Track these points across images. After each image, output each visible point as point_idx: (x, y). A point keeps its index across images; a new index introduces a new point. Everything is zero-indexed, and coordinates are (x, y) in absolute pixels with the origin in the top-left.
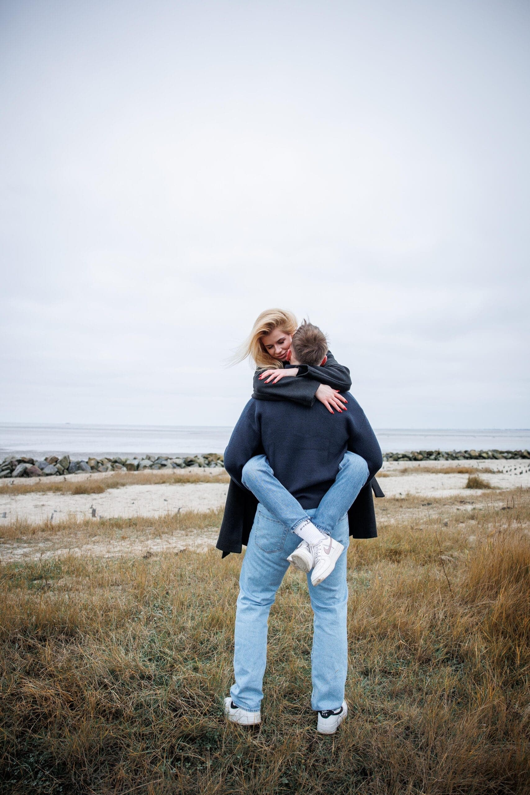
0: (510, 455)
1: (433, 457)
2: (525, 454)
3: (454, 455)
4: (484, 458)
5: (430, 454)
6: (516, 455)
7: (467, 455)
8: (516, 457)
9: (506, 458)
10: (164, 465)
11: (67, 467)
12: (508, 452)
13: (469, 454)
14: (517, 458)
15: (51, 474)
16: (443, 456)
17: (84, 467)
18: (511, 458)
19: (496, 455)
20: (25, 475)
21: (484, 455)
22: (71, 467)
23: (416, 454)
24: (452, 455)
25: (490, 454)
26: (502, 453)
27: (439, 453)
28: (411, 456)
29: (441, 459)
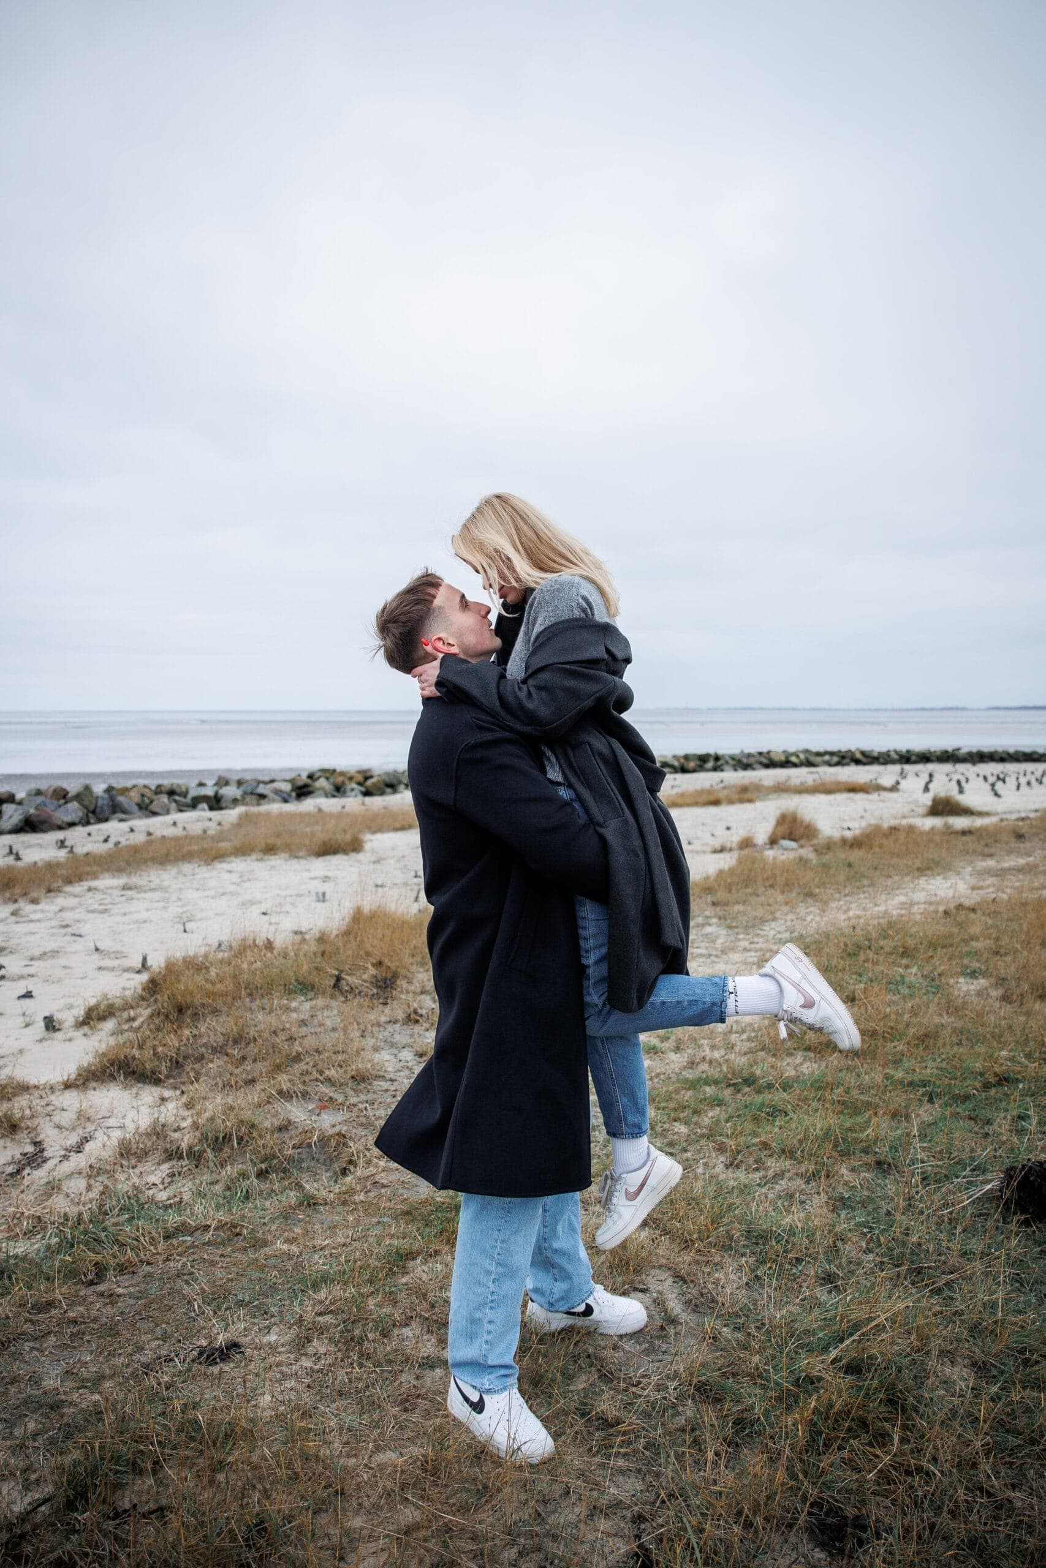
0: (835, 759)
1: (710, 765)
2: (858, 756)
3: (745, 761)
4: (795, 765)
5: (703, 759)
6: (843, 757)
7: (765, 761)
8: (844, 761)
9: (830, 764)
10: (262, 796)
11: (92, 808)
12: (832, 754)
13: (770, 760)
14: (847, 764)
15: (72, 825)
16: (727, 763)
17: (126, 806)
18: (837, 764)
19: (813, 759)
20: (27, 828)
21: (794, 759)
22: (102, 807)
23: (682, 761)
24: (739, 761)
25: (802, 756)
26: (818, 754)
27: (717, 758)
28: (676, 764)
29: (726, 767)
